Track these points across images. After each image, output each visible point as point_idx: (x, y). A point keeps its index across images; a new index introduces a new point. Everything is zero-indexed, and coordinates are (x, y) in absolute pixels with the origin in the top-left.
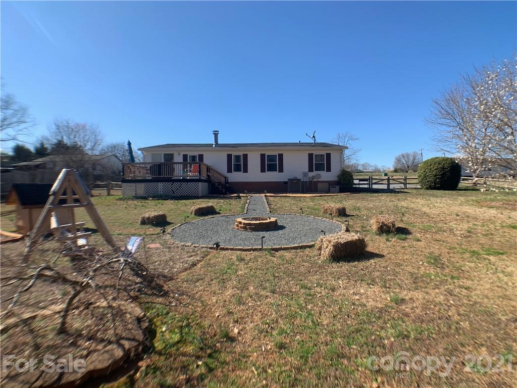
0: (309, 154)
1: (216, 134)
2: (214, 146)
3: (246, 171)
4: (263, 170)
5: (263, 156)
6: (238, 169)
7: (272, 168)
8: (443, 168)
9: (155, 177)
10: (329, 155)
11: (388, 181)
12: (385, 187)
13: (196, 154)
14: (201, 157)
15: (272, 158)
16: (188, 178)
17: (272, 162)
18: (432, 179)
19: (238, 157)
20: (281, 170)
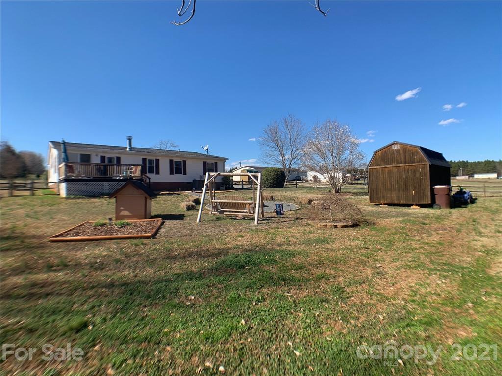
0: (204, 162)
1: (130, 139)
2: (128, 150)
3: (158, 173)
4: (171, 173)
5: (171, 161)
6: (151, 171)
7: (178, 171)
8: (277, 175)
9: (101, 176)
10: (216, 163)
11: (242, 182)
12: (240, 187)
13: (114, 156)
14: (119, 159)
15: (178, 163)
16: (118, 178)
17: (178, 167)
18: (272, 181)
19: (151, 161)
20: (185, 173)
